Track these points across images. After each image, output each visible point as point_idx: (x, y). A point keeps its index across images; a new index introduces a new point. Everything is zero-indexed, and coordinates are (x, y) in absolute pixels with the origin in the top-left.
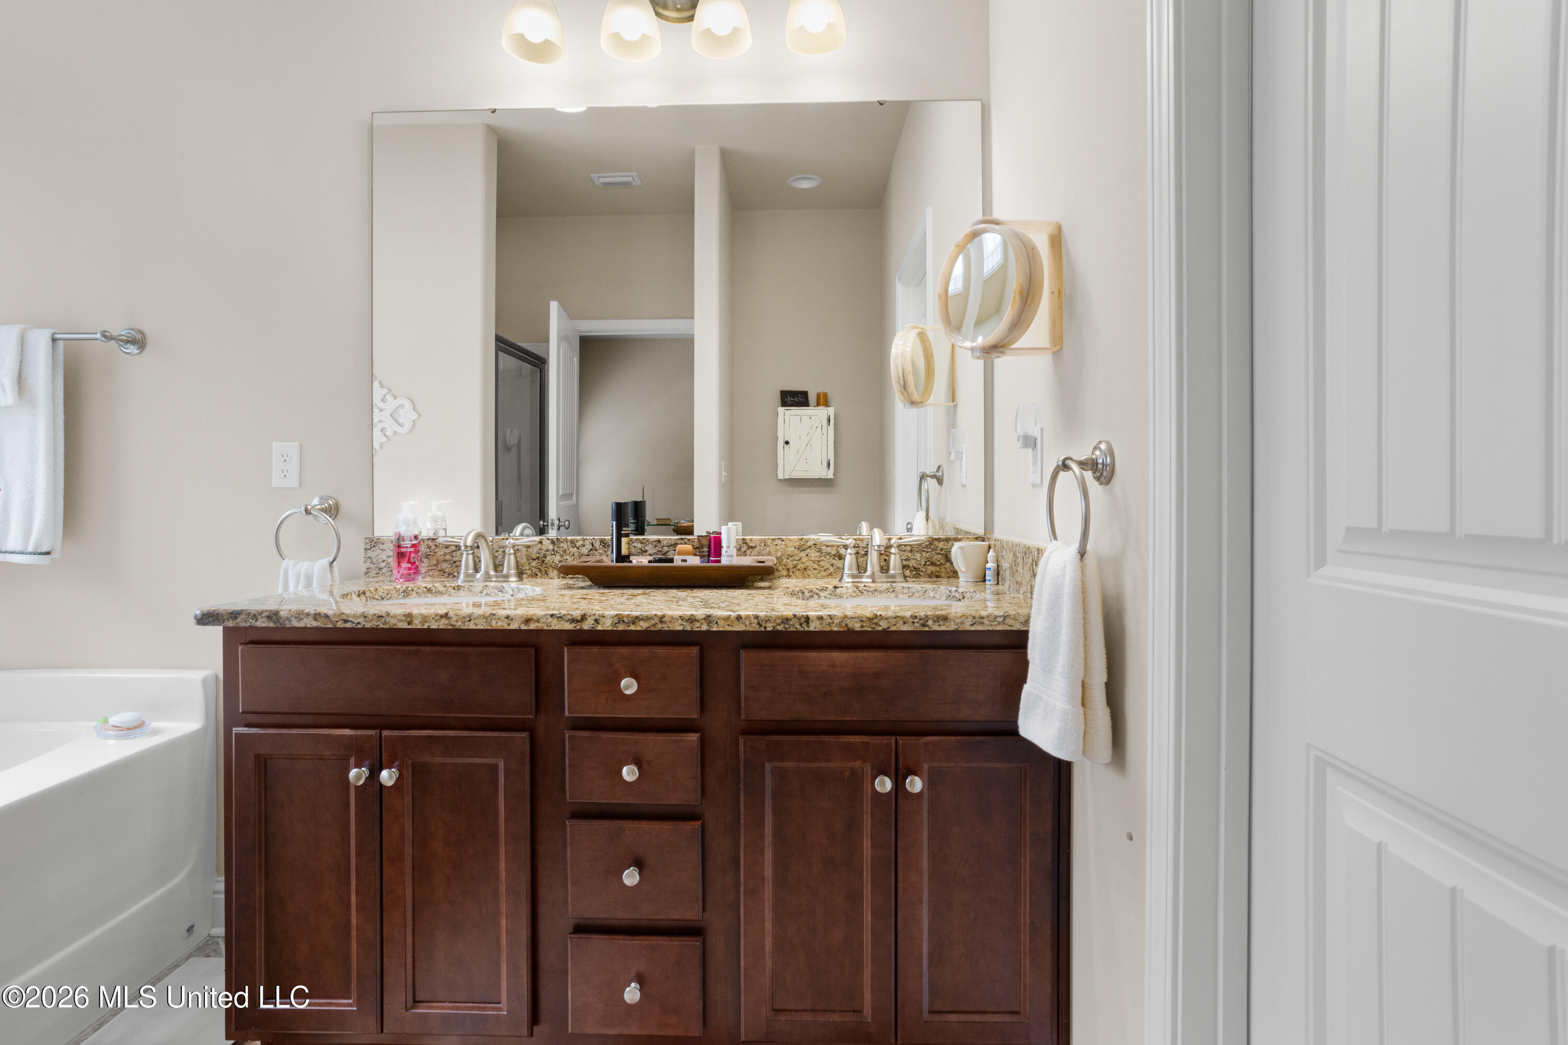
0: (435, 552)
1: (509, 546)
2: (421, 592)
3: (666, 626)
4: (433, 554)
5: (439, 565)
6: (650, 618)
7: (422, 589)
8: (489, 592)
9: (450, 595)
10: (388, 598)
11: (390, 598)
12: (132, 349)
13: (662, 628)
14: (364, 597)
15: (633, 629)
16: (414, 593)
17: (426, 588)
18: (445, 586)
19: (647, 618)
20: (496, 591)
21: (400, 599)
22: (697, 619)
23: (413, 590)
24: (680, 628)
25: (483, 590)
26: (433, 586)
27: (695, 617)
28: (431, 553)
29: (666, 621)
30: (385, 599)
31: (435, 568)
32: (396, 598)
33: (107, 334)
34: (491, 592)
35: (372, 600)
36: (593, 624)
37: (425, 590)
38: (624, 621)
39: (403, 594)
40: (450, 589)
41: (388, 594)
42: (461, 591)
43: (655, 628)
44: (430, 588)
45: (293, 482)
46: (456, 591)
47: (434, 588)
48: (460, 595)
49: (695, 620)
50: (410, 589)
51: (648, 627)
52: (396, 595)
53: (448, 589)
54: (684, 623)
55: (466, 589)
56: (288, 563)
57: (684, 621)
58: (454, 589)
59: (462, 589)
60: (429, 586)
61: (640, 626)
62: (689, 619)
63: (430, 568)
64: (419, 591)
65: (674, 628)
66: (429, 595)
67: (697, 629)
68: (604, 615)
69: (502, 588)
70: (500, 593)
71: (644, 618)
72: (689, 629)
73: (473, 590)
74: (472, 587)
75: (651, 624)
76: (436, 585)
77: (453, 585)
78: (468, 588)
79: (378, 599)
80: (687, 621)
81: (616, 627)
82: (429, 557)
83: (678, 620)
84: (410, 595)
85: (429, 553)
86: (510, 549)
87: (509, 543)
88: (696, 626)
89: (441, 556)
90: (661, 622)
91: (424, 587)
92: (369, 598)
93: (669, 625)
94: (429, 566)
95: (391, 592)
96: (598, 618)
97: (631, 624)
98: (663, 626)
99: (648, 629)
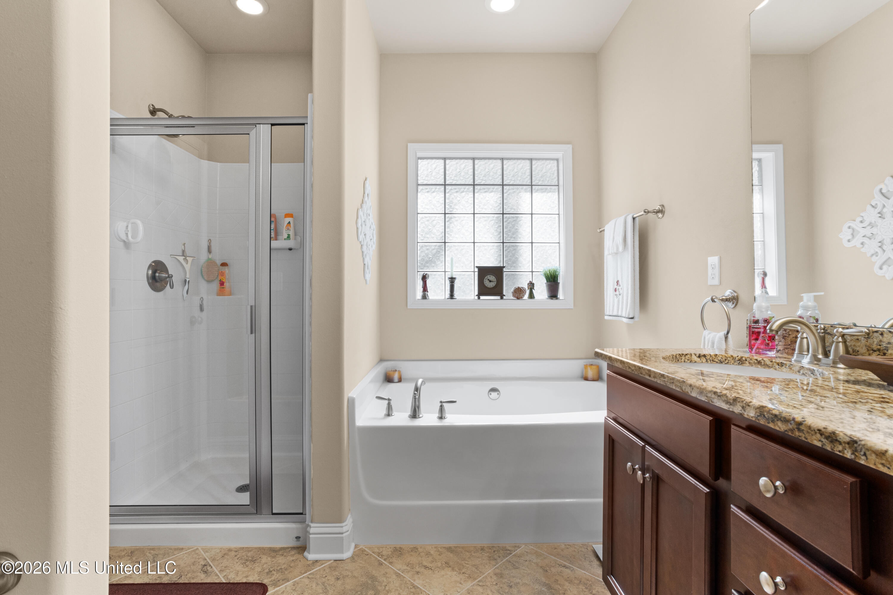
0: (789, 335)
1: (837, 334)
2: (753, 362)
3: (804, 436)
4: (788, 336)
5: (792, 345)
6: (787, 421)
7: (754, 360)
8: (805, 373)
9: (776, 369)
10: (726, 362)
11: (728, 363)
12: (660, 215)
13: (800, 437)
14: (705, 359)
15: (773, 427)
16: (747, 362)
17: (757, 360)
18: (772, 362)
19: (786, 420)
20: (810, 373)
21: (736, 365)
22: (839, 439)
23: (746, 360)
24: (819, 444)
25: (800, 370)
26: (762, 360)
27: (836, 437)
28: (786, 335)
29: (803, 430)
30: (723, 363)
31: (789, 347)
32: (733, 364)
33: (646, 211)
34: (806, 373)
35: (712, 362)
36: (741, 410)
37: (756, 361)
38: (764, 416)
39: (738, 362)
40: (775, 364)
41: (726, 360)
42: (783, 367)
43: (792, 434)
44: (760, 361)
45: (716, 282)
46: (780, 367)
47: (763, 361)
48: (783, 370)
49: (836, 440)
50: (744, 359)
51: (786, 431)
52: (733, 362)
53: (773, 364)
54: (823, 440)
55: (787, 367)
56: (706, 332)
57: (823, 436)
58: (779, 365)
59: (785, 366)
60: (759, 359)
61: (778, 426)
62: (829, 437)
63: (786, 347)
64: (751, 361)
65: (812, 441)
66: (759, 366)
67: (838, 453)
68: (751, 404)
69: (813, 371)
70: (812, 375)
71: (782, 419)
72: (829, 449)
73: (793, 369)
74: (792, 366)
75: (789, 428)
76: (765, 359)
77: (777, 361)
78: (789, 366)
79: (717, 362)
80: (827, 438)
81: (758, 420)
82: (785, 338)
83: (816, 433)
84: (744, 363)
85: (785, 335)
86: (839, 337)
87: (837, 331)
88: (838, 449)
89: (793, 338)
90: (799, 430)
91: (755, 360)
92: (709, 360)
93: (807, 435)
94: (785, 345)
95: (729, 359)
96: (744, 405)
97: (770, 421)
98: (801, 434)
99: (786, 433)
